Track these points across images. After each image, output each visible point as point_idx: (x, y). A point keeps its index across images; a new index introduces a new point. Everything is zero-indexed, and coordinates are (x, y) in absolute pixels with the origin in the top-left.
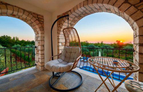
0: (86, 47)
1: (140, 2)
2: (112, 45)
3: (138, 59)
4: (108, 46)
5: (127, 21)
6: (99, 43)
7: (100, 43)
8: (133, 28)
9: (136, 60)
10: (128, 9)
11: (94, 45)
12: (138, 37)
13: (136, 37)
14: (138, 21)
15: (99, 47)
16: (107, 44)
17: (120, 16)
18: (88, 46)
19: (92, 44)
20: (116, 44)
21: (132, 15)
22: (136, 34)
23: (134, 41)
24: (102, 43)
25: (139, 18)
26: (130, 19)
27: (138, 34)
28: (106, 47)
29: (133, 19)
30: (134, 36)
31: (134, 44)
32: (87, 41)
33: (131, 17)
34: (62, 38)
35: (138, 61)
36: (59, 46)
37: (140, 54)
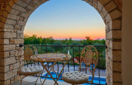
0: (50, 45)
2: (81, 42)
3: (111, 56)
4: (78, 43)
5: (100, 12)
6: (66, 40)
7: (68, 39)
8: (105, 21)
9: (109, 58)
11: (61, 43)
12: (111, 31)
13: (109, 31)
14: (111, 13)
15: (67, 44)
16: (77, 41)
17: (92, 6)
18: (54, 44)
19: (58, 41)
20: (86, 41)
21: (105, 5)
22: (109, 28)
23: (106, 36)
24: (70, 40)
25: (112, 9)
26: (104, 10)
27: (111, 28)
28: (75, 44)
29: (107, 10)
30: (106, 30)
31: (107, 39)
32: (51, 38)
33: (105, 7)
34: (9, 30)
35: (112, 59)
36: (4, 45)
37: (114, 50)
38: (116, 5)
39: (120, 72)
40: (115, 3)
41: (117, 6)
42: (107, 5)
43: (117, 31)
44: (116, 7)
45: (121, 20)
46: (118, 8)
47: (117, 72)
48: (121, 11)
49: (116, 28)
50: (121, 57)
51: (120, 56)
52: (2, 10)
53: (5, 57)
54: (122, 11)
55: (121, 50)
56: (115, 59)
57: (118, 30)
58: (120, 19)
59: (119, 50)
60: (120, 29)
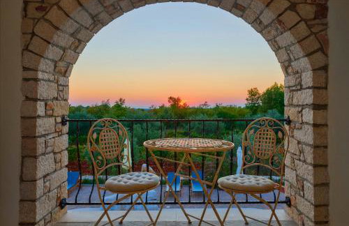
1: (315, 19)
10: (296, 25)
13: (298, 90)
14: (311, 57)
20: (169, 109)
21: (302, 40)
25: (313, 50)
29: (303, 50)
33: (300, 44)
36: (38, 120)
37: (315, 125)
38: (320, 43)
39: (326, 166)
40: (317, 39)
41: (321, 45)
42: (305, 41)
43: (321, 91)
44: (319, 46)
45: (327, 72)
46: (323, 49)
47: (321, 166)
48: (326, 55)
49: (319, 85)
50: (327, 138)
51: (325, 135)
52: (34, 19)
53: (37, 155)
54: (329, 55)
55: (327, 125)
56: (318, 143)
57: (323, 88)
58: (325, 68)
59: (323, 125)
60: (326, 88)
